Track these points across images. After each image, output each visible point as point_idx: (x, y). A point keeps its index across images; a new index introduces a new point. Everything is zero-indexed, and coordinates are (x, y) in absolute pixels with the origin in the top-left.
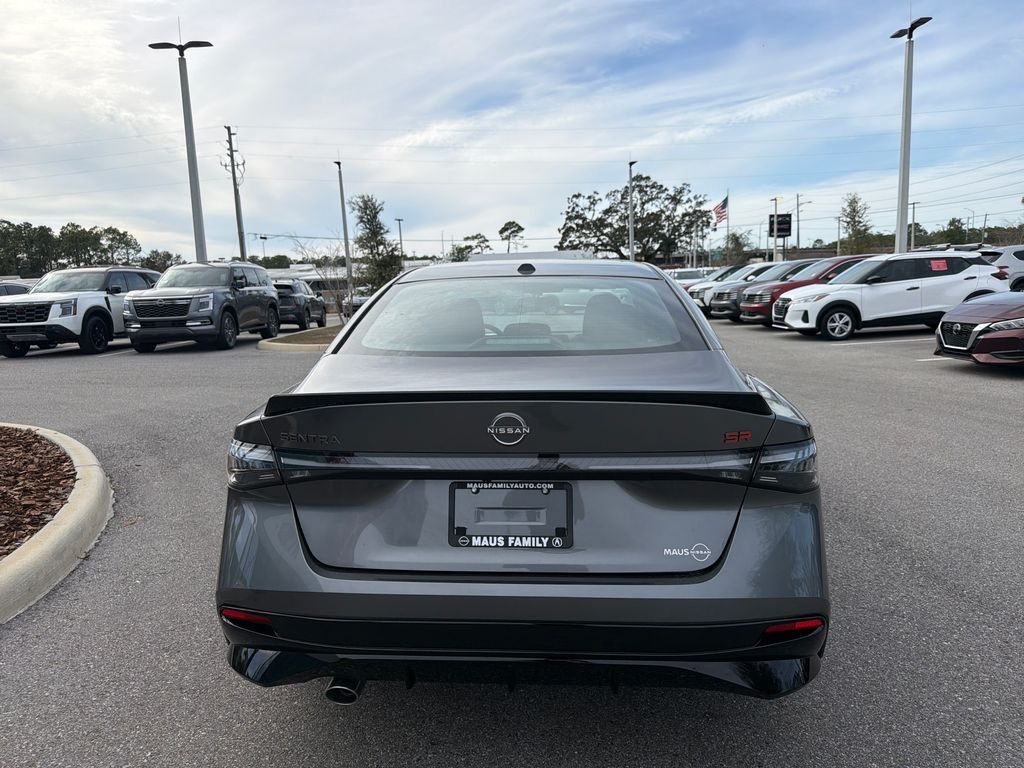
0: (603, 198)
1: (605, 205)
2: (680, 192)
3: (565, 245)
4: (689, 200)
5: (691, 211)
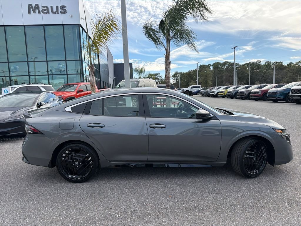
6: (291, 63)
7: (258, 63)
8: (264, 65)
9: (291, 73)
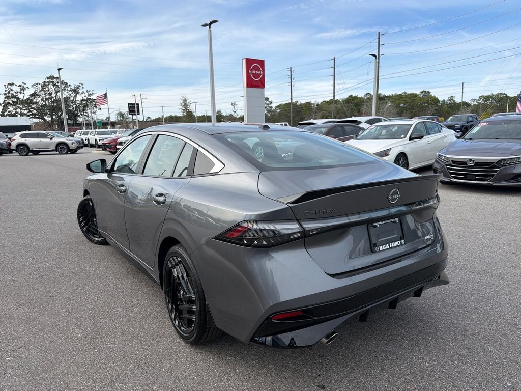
0: (30, 87)
1: (32, 91)
2: (78, 88)
3: (5, 114)
4: (83, 93)
5: (85, 98)
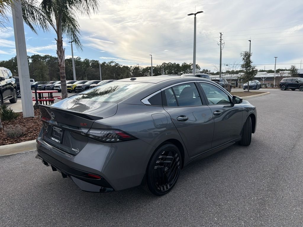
6: (105, 63)
7: (78, 60)
8: (83, 62)
9: (109, 71)
